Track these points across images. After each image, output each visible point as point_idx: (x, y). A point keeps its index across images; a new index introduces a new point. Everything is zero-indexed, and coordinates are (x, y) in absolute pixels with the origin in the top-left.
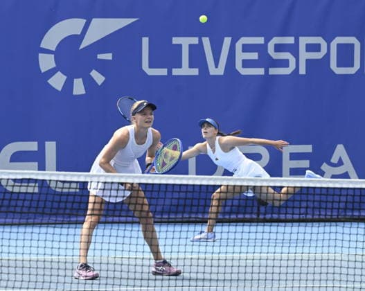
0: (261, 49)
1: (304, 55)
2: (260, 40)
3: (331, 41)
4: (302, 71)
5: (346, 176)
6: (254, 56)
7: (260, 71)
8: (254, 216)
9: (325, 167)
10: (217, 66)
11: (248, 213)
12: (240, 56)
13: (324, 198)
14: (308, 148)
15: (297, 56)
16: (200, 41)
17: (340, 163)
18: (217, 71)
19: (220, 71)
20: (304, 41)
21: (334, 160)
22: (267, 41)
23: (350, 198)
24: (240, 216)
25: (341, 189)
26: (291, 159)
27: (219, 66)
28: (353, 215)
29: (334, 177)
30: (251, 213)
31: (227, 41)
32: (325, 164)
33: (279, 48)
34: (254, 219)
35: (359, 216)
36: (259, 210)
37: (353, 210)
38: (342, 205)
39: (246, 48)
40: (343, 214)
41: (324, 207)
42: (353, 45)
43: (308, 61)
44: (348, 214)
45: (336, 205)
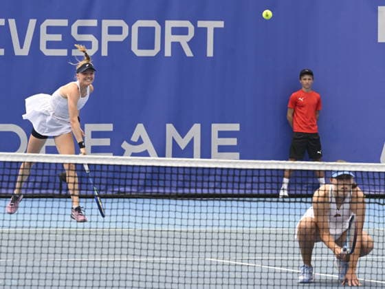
0: (65, 31)
1: (107, 38)
2: (64, 23)
3: (132, 24)
4: (104, 53)
5: (145, 154)
6: (58, 38)
7: (64, 52)
8: (56, 192)
9: (125, 145)
10: (22, 47)
11: (44, 189)
12: (45, 37)
13: (123, 175)
14: (109, 127)
15: (99, 38)
16: (7, 23)
17: (140, 141)
18: (22, 51)
19: (25, 51)
20: (106, 24)
21: (134, 138)
22: (71, 23)
23: (148, 176)
24: (43, 192)
25: (134, 166)
26: (93, 137)
27: (24, 47)
28: (158, 192)
29: (133, 155)
30: (54, 189)
31: (32, 23)
32: (125, 142)
33: (82, 30)
34: (57, 195)
35: (151, 193)
36: (61, 186)
37: (152, 187)
38: (141, 182)
39: (50, 30)
40: (143, 191)
41: (124, 184)
42: (154, 28)
43: (110, 43)
44: (147, 191)
45: (135, 182)
